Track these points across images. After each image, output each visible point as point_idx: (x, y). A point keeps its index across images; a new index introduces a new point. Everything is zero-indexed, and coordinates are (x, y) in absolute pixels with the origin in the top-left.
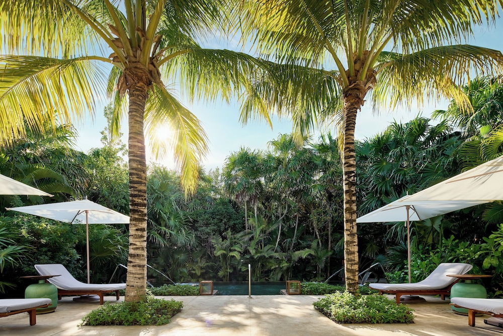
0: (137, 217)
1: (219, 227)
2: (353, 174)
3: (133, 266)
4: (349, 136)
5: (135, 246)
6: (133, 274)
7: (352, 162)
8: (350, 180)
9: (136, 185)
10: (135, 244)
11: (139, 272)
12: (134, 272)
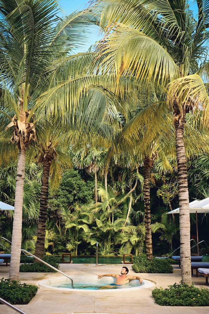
0: (43, 220)
1: (68, 198)
2: (148, 200)
3: (40, 244)
4: (146, 182)
5: (41, 234)
6: (40, 248)
7: (147, 194)
8: (147, 203)
9: (44, 206)
10: (41, 233)
11: (42, 247)
12: (40, 247)
